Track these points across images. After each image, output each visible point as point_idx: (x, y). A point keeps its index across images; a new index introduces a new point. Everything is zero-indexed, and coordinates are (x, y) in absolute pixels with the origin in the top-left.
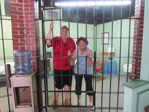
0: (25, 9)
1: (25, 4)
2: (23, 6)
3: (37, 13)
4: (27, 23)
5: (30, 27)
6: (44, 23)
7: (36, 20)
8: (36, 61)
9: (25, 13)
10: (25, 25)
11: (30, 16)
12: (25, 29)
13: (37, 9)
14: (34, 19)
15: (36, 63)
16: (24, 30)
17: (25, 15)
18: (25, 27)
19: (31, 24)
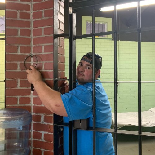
0: (34, 13)
1: (35, 3)
2: (32, 8)
3: (60, 22)
4: (37, 45)
5: (43, 53)
6: (73, 42)
7: (56, 36)
8: (52, 134)
9: (34, 22)
10: (33, 48)
11: (43, 27)
12: (32, 59)
13: (59, 12)
14: (52, 35)
15: (52, 138)
16: (30, 61)
17: (34, 27)
18: (32, 53)
19: (45, 47)
